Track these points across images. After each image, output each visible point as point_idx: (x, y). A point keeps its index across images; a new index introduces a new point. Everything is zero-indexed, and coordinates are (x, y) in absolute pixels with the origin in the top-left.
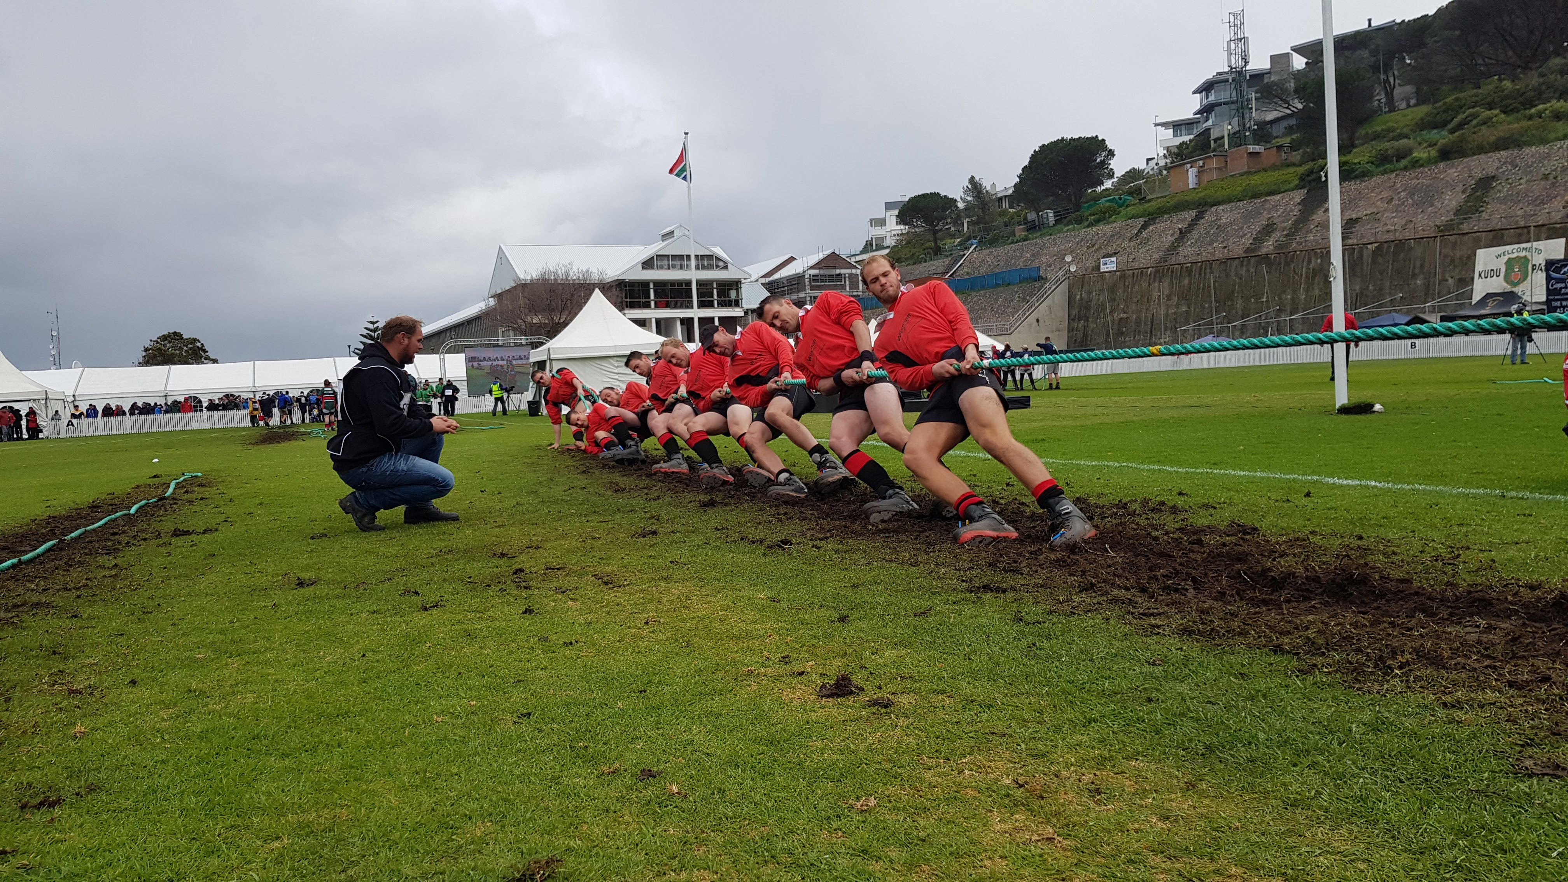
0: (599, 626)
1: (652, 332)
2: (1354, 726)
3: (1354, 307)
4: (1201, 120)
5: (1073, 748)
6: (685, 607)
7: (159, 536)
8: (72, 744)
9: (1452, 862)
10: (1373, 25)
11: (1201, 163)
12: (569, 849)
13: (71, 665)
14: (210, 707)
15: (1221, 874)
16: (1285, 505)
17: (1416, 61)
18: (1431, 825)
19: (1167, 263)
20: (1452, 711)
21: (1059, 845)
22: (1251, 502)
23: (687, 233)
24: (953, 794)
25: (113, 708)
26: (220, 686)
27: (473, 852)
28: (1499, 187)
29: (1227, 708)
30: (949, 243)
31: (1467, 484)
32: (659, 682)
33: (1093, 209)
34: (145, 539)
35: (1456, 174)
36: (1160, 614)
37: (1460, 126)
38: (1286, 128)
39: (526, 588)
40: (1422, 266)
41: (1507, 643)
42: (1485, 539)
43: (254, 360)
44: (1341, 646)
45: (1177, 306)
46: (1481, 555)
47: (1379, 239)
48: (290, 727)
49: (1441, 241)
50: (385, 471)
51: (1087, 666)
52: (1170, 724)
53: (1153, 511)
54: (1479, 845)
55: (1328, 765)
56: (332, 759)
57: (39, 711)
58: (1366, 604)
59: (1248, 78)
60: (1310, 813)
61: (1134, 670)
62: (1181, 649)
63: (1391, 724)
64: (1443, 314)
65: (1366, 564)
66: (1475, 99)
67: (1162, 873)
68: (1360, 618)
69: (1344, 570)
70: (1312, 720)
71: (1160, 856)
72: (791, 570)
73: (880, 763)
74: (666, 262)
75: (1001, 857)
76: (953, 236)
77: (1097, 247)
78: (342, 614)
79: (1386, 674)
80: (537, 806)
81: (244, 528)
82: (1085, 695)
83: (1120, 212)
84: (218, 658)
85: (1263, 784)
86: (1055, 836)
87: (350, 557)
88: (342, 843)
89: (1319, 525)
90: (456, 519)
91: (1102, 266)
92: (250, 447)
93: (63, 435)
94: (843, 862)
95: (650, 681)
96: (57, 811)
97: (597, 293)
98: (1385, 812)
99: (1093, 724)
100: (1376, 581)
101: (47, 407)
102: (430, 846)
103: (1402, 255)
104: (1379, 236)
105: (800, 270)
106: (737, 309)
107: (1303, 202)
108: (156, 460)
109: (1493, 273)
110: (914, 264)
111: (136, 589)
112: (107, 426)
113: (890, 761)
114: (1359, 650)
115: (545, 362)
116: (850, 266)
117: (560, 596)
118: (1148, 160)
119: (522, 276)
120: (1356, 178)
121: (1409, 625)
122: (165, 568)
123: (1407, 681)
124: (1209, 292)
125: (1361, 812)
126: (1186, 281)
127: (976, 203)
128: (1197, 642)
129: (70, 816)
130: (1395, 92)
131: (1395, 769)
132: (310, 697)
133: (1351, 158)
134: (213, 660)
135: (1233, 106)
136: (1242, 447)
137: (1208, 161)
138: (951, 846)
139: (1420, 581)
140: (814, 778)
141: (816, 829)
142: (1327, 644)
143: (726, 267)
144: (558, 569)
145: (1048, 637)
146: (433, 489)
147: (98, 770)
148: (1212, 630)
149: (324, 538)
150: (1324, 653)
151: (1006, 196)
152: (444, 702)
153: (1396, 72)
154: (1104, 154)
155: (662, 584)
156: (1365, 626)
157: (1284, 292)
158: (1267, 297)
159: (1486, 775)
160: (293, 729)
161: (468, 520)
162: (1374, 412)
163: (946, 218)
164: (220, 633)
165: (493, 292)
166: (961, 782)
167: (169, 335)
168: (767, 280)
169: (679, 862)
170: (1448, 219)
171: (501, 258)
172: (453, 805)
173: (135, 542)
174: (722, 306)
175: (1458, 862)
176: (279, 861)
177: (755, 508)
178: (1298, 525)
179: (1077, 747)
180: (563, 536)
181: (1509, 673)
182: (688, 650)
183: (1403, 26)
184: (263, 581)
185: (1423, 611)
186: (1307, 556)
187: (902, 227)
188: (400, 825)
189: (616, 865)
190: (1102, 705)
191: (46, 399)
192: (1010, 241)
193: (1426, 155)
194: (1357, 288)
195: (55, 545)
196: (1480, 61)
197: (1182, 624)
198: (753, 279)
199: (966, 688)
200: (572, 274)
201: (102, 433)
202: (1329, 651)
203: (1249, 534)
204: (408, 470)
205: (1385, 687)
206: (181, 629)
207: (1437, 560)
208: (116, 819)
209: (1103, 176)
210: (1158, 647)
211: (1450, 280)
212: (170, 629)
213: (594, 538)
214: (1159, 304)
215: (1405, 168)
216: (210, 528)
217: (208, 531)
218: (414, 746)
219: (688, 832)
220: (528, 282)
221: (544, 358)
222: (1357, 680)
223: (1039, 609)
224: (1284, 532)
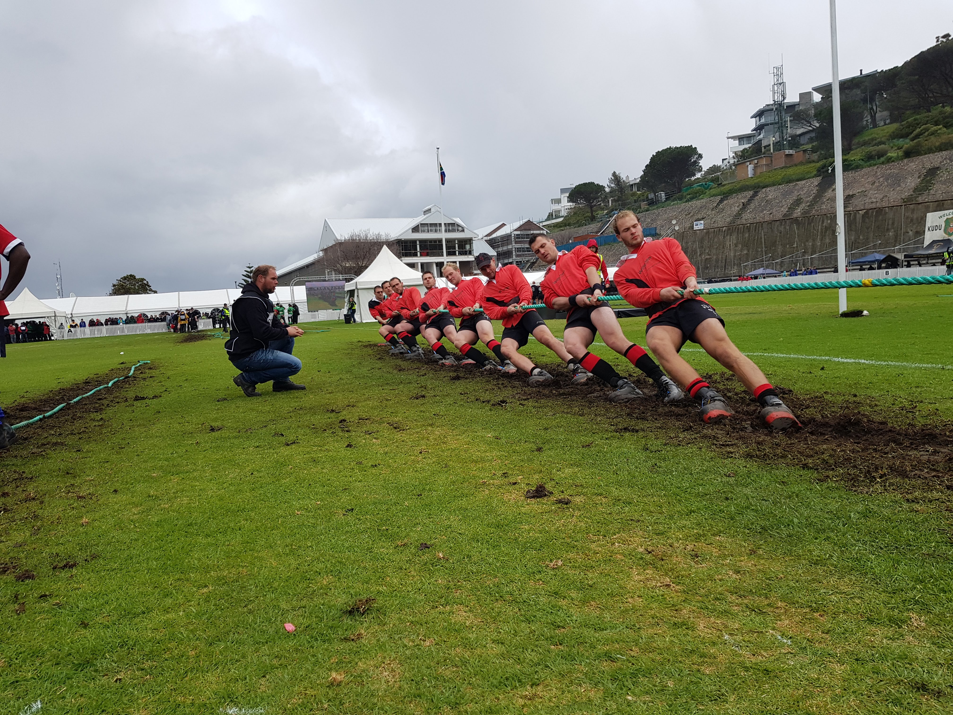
0: (392, 455)
1: (418, 271)
2: (852, 514)
3: (850, 250)
4: (756, 134)
5: (681, 528)
6: (444, 443)
7: (126, 400)
8: (81, 529)
9: (913, 599)
10: (863, 73)
11: (756, 161)
12: (379, 592)
13: (78, 481)
14: (162, 506)
15: (772, 607)
16: (809, 375)
17: (890, 95)
18: (899, 576)
19: (735, 224)
20: (912, 504)
21: (673, 589)
22: (787, 373)
23: (439, 210)
24: (608, 558)
25: (104, 507)
26: (167, 493)
27: (322, 595)
28: (942, 174)
29: (775, 503)
30: (601, 213)
31: (921, 361)
32: (430, 490)
33: (689, 191)
34: (118, 402)
35: (915, 166)
36: (732, 445)
37: (917, 136)
38: (808, 139)
39: (347, 431)
40: (893, 224)
41: (946, 461)
42: (932, 396)
43: (179, 291)
44: (843, 464)
45: (741, 250)
46: (929, 406)
47: (866, 207)
48: (210, 518)
49: (905, 209)
50: (260, 360)
51: (688, 478)
52: (740, 514)
53: (727, 380)
54: (929, 588)
55: (836, 539)
56: (236, 537)
57: (61, 509)
58: (859, 437)
59: (785, 108)
60: (826, 568)
61: (717, 480)
62: (746, 467)
63: (875, 512)
64: (905, 253)
65: (859, 412)
66: (926, 119)
67: (736, 606)
68: (855, 446)
69: (845, 417)
70: (826, 510)
71: (734, 595)
72: (507, 419)
73: (564, 539)
74: (426, 228)
75: (639, 597)
76: (603, 209)
77: (691, 214)
78: (239, 448)
79: (871, 481)
80: (359, 566)
81: (177, 395)
82: (687, 496)
83: (706, 192)
84: (165, 476)
85: (797, 550)
86: (671, 584)
87: (242, 413)
88: (244, 589)
89: (829, 388)
90: (303, 388)
91: (695, 227)
92: (178, 344)
93: (66, 338)
94: (543, 600)
95: (424, 489)
96: (74, 571)
97: (385, 248)
98: (872, 568)
99: (693, 514)
100: (865, 423)
101: (55, 321)
102: (296, 590)
103: (881, 217)
104: (866, 205)
105: (508, 232)
106: (470, 256)
107: (819, 185)
108: (122, 353)
109: (937, 228)
110: (579, 226)
111: (114, 433)
112: (92, 332)
113: (570, 537)
114: (855, 467)
115: (354, 290)
116: (539, 228)
117: (368, 436)
118: (723, 160)
119: (339, 238)
120: (852, 169)
121: (886, 451)
122: (131, 420)
123: (885, 486)
124: (761, 242)
125: (857, 568)
126: (747, 235)
127: (617, 188)
128: (756, 462)
129: (82, 573)
130: (877, 115)
131: (877, 541)
132: (221, 499)
133: (849, 157)
134: (162, 477)
135: (776, 126)
136: (782, 339)
137: (760, 160)
138: (608, 590)
139: (892, 423)
140: (525, 548)
141: (526, 579)
142: (836, 463)
143: (463, 231)
144: (366, 419)
145: (664, 460)
146: (289, 370)
147: (97, 545)
148: (765, 455)
149: (225, 401)
150: (833, 469)
151: (635, 184)
152: (301, 502)
153: (877, 103)
154: (696, 156)
155: (429, 428)
156: (859, 451)
157: (807, 241)
158: (797, 244)
159: (933, 544)
160: (212, 520)
161: (311, 389)
162: (863, 315)
163: (598, 198)
164: (166, 461)
165: (322, 248)
166: (613, 550)
167: (127, 277)
168: (488, 238)
169: (445, 599)
170: (910, 194)
171: (326, 226)
172: (309, 565)
173: (112, 404)
174: (461, 254)
175: (917, 598)
176: (207, 600)
177: (484, 380)
178: (816, 388)
179: (683, 528)
180: (369, 399)
181: (947, 480)
182: (446, 469)
183: (882, 74)
184: (189, 428)
185: (894, 442)
186: (823, 407)
187: (571, 204)
188: (278, 578)
189: (408, 602)
190: (698, 502)
191: (55, 316)
192: (638, 211)
193: (896, 154)
194: (853, 238)
195: (64, 407)
196: (931, 95)
197: (746, 451)
198: (480, 237)
199: (615, 492)
200: (369, 236)
201: (89, 336)
202: (836, 467)
203: (787, 394)
204: (274, 359)
205: (871, 489)
206: (142, 458)
207: (902, 410)
208: (110, 575)
209: (695, 170)
210: (731, 466)
211: (911, 233)
212: (136, 458)
213: (387, 400)
214: (730, 250)
215: (883, 163)
216: (157, 395)
217: (155, 397)
218: (284, 529)
219: (450, 582)
220: (343, 241)
221: (354, 288)
222: (854, 485)
223: (659, 442)
224: (808, 393)
